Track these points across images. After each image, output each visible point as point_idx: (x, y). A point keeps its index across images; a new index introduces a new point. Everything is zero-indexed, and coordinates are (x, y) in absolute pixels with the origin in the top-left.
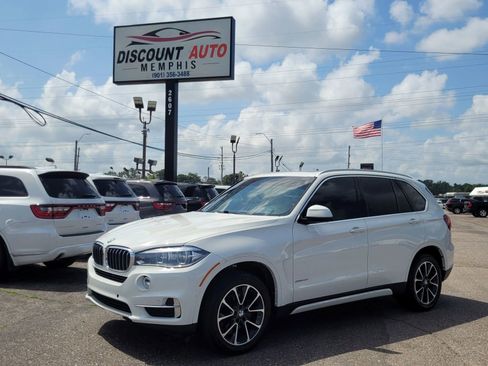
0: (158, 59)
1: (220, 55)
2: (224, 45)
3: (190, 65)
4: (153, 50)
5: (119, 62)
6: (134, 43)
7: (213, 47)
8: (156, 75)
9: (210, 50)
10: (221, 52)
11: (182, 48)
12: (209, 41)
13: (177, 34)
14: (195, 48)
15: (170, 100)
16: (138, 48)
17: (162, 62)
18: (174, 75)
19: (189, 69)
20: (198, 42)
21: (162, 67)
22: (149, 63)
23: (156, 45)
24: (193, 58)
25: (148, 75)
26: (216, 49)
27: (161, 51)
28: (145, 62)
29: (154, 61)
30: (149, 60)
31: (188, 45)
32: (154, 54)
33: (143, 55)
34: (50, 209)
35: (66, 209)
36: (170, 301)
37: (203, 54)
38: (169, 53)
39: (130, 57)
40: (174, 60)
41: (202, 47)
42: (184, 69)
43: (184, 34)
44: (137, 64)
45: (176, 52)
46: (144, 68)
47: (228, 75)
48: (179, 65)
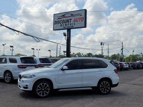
0: (65, 23)
1: (82, 21)
2: (83, 18)
3: (73, 24)
4: (64, 20)
5: (55, 24)
6: (59, 19)
7: (80, 18)
8: (64, 27)
9: (79, 19)
10: (82, 20)
11: (71, 19)
12: (79, 17)
13: (70, 15)
14: (75, 19)
15: (68, 34)
16: (60, 20)
17: (66, 23)
18: (69, 27)
19: (73, 25)
20: (76, 17)
21: (66, 25)
22: (63, 24)
23: (64, 19)
24: (74, 22)
25: (62, 27)
26: (81, 19)
27: (66, 20)
28: (62, 24)
29: (64, 23)
30: (63, 23)
31: (73, 18)
32: (64, 22)
33: (61, 22)
34: (20, 66)
35: (26, 66)
36: (27, 85)
37: (77, 20)
38: (68, 21)
39: (58, 22)
40: (69, 23)
41: (77, 18)
42: (72, 25)
43: (72, 15)
44: (60, 24)
45: (70, 20)
46: (61, 25)
47: (84, 26)
48: (71, 24)
